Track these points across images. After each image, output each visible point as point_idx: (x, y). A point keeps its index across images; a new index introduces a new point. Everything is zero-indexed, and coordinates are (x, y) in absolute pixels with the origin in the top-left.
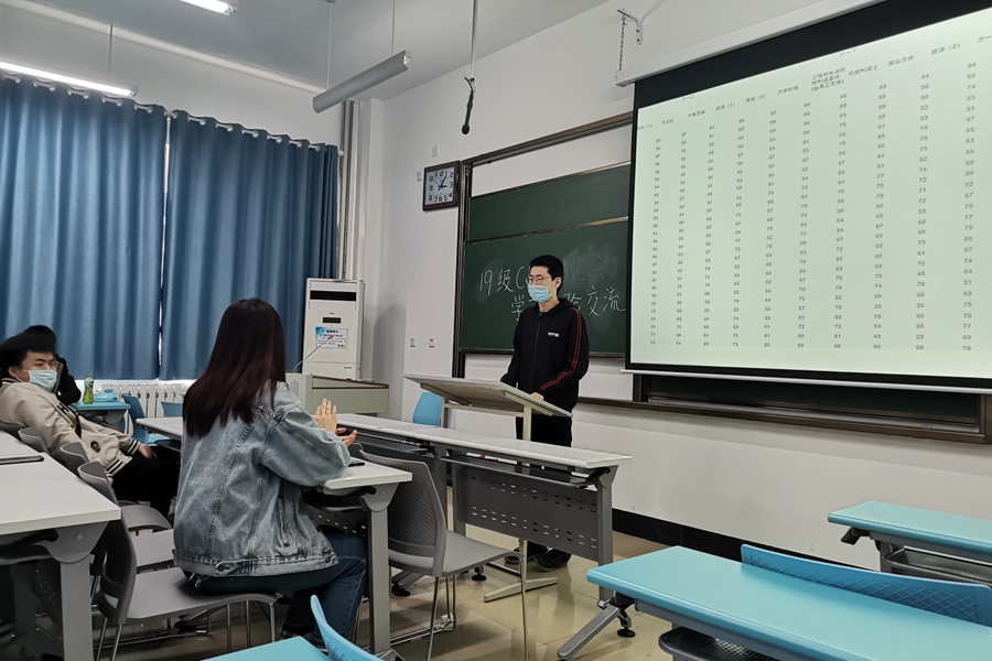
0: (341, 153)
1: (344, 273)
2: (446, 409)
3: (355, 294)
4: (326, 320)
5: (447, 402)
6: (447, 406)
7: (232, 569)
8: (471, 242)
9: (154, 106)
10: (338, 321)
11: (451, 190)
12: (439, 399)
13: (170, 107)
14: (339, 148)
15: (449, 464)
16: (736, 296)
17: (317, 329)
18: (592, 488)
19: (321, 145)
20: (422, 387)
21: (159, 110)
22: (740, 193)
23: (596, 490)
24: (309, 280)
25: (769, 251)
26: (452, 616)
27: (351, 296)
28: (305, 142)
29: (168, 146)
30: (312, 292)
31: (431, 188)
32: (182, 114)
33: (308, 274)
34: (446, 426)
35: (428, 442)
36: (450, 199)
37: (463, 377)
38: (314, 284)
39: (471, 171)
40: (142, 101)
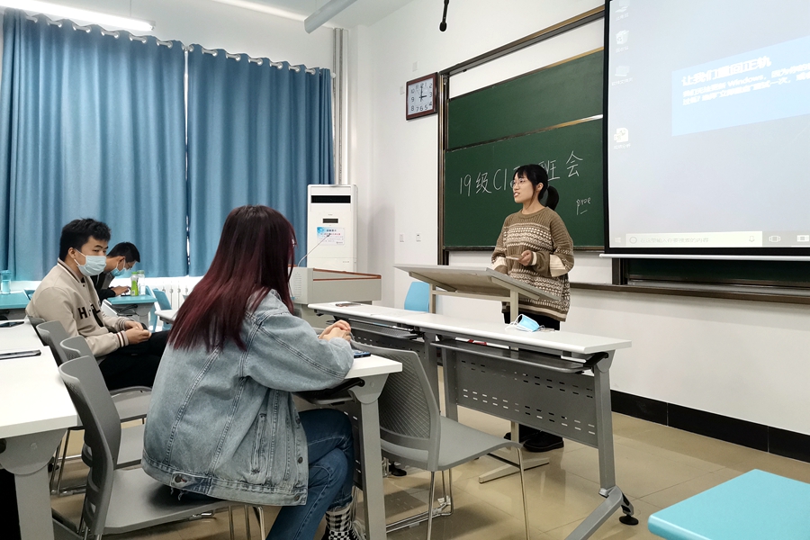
0: (333, 75)
1: (340, 180)
2: (434, 296)
3: (349, 197)
4: (326, 221)
5: (434, 289)
6: (434, 292)
7: (189, 483)
8: (450, 150)
9: (174, 42)
10: (335, 221)
11: (431, 100)
12: (428, 286)
13: (187, 43)
14: (331, 71)
15: (439, 349)
17: (319, 229)
18: (588, 372)
19: (317, 69)
20: (411, 274)
21: (177, 44)
23: (593, 375)
24: (309, 186)
26: (448, 499)
27: (346, 199)
28: (302, 67)
29: (186, 76)
30: (313, 197)
31: (413, 99)
32: (197, 47)
33: (310, 181)
34: (434, 312)
35: (418, 327)
36: (431, 108)
37: (448, 264)
38: (315, 190)
39: (448, 80)
40: (163, 38)
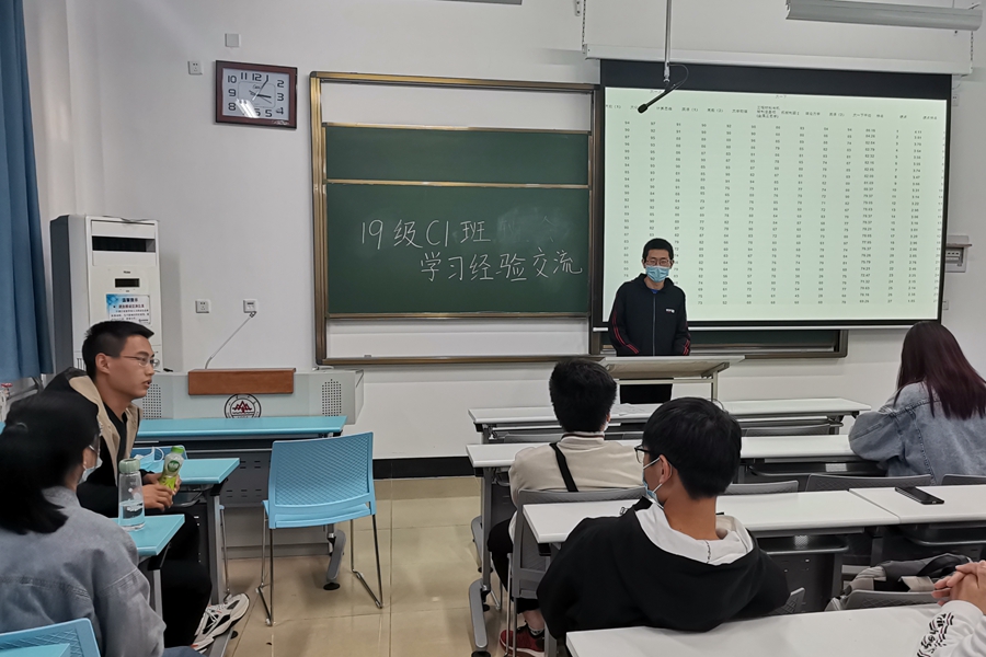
3: (153, 240)
4: (120, 283)
10: (134, 283)
11: (282, 106)
16: (701, 266)
17: (109, 297)
22: (703, 184)
25: (727, 232)
27: (148, 245)
31: (233, 92)
36: (280, 117)
